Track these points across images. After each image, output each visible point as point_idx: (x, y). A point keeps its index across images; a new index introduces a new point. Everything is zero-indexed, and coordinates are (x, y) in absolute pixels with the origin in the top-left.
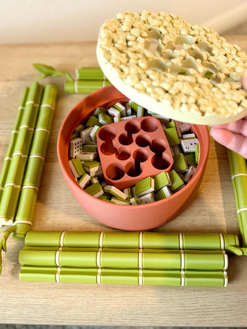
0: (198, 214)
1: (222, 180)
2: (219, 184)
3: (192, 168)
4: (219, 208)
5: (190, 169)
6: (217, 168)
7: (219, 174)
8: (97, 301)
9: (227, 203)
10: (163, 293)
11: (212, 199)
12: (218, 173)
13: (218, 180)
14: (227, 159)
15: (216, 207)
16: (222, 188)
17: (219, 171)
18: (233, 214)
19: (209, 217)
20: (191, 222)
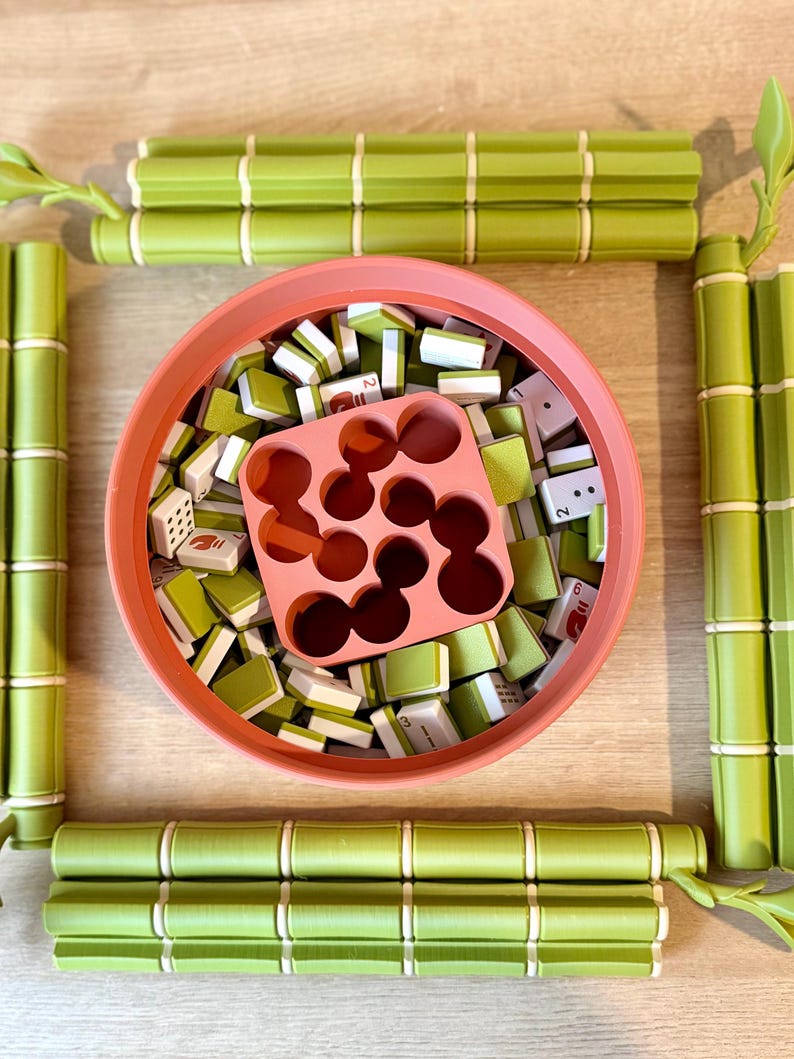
0: (585, 746)
1: (672, 626)
2: (662, 638)
3: (576, 587)
4: (654, 725)
5: (569, 592)
6: (660, 582)
7: (666, 603)
8: (287, 1012)
9: (681, 707)
10: (474, 985)
11: (633, 694)
12: (660, 598)
13: (661, 627)
14: (698, 544)
15: (646, 723)
16: (670, 653)
17: (666, 593)
18: (697, 746)
19: (619, 755)
20: (560, 772)
